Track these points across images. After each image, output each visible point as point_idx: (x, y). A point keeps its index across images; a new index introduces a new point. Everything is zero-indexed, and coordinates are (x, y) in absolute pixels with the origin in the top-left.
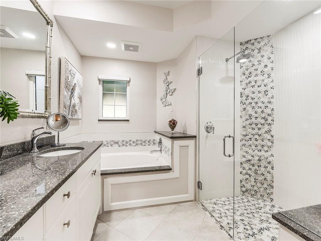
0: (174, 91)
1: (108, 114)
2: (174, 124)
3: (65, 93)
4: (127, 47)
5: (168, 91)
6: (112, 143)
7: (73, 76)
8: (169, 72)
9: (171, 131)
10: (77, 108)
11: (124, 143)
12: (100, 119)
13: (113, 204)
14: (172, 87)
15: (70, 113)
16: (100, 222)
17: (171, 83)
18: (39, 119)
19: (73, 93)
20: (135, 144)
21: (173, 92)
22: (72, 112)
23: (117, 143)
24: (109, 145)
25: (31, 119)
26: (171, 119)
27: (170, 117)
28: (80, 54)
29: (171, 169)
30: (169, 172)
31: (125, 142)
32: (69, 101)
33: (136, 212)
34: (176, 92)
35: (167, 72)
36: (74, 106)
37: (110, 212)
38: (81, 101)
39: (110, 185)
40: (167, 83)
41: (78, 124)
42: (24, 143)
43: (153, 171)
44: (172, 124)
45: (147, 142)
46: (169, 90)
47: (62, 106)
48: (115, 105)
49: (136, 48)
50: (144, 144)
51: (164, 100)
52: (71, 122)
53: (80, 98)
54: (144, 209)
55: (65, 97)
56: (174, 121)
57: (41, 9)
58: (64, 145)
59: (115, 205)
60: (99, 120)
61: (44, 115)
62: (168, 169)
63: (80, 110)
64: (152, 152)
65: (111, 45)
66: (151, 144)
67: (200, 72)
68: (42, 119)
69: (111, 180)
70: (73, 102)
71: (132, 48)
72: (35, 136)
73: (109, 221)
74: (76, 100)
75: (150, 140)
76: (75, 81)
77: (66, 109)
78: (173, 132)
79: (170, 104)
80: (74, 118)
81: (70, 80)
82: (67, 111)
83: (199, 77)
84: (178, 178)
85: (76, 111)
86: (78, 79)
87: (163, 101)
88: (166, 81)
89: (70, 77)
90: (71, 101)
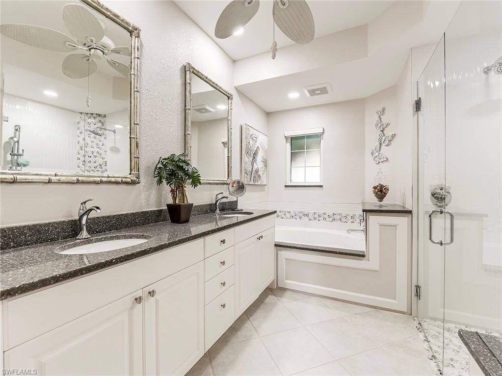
0: (393, 137)
1: (298, 178)
2: (381, 191)
3: (247, 159)
4: (313, 92)
5: (383, 140)
6: (301, 215)
7: (255, 139)
8: (384, 110)
9: (378, 202)
10: (260, 173)
11: (316, 216)
12: (287, 185)
13: (288, 281)
14: (388, 132)
15: (252, 179)
16: (271, 295)
17: (388, 125)
18: (222, 186)
19: (256, 157)
20: (331, 219)
21: (390, 141)
22: (255, 177)
23: (307, 215)
24: (297, 217)
25: (216, 186)
26: (378, 184)
27: (376, 181)
28: (266, 112)
29: (363, 256)
30: (362, 260)
31: (317, 214)
32: (251, 167)
33: (313, 299)
34: (396, 139)
35: (381, 109)
36: (257, 171)
37: (284, 290)
38: (266, 166)
39: (285, 259)
40: (380, 126)
41: (264, 191)
42: (211, 205)
43: (335, 253)
44: (378, 192)
45: (349, 217)
46: (384, 138)
47: (243, 172)
48: (305, 167)
49: (324, 91)
50: (344, 220)
51: (377, 154)
52: (247, 188)
53: (265, 162)
54: (324, 299)
55: (246, 163)
56: (382, 186)
57: (222, 89)
58: (242, 210)
59: (290, 283)
60: (285, 186)
61: (225, 182)
62: (361, 256)
63: (265, 175)
64: (349, 231)
65: (294, 95)
66: (355, 220)
67: (418, 105)
68: (225, 186)
69: (285, 254)
70: (255, 167)
71: (319, 92)
72: (218, 199)
73: (280, 297)
74: (259, 164)
75: (354, 215)
76: (258, 144)
77: (247, 175)
78: (381, 203)
79: (385, 159)
80: (256, 184)
81: (251, 145)
82: (249, 177)
83: (417, 115)
84: (378, 271)
85: (259, 176)
86: (261, 141)
87: (375, 156)
88: (380, 124)
89: (251, 142)
90: (253, 166)
